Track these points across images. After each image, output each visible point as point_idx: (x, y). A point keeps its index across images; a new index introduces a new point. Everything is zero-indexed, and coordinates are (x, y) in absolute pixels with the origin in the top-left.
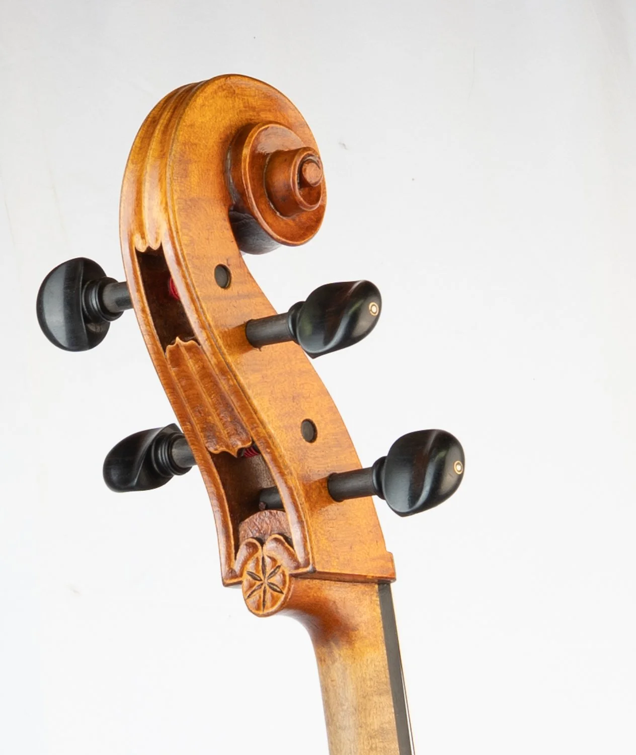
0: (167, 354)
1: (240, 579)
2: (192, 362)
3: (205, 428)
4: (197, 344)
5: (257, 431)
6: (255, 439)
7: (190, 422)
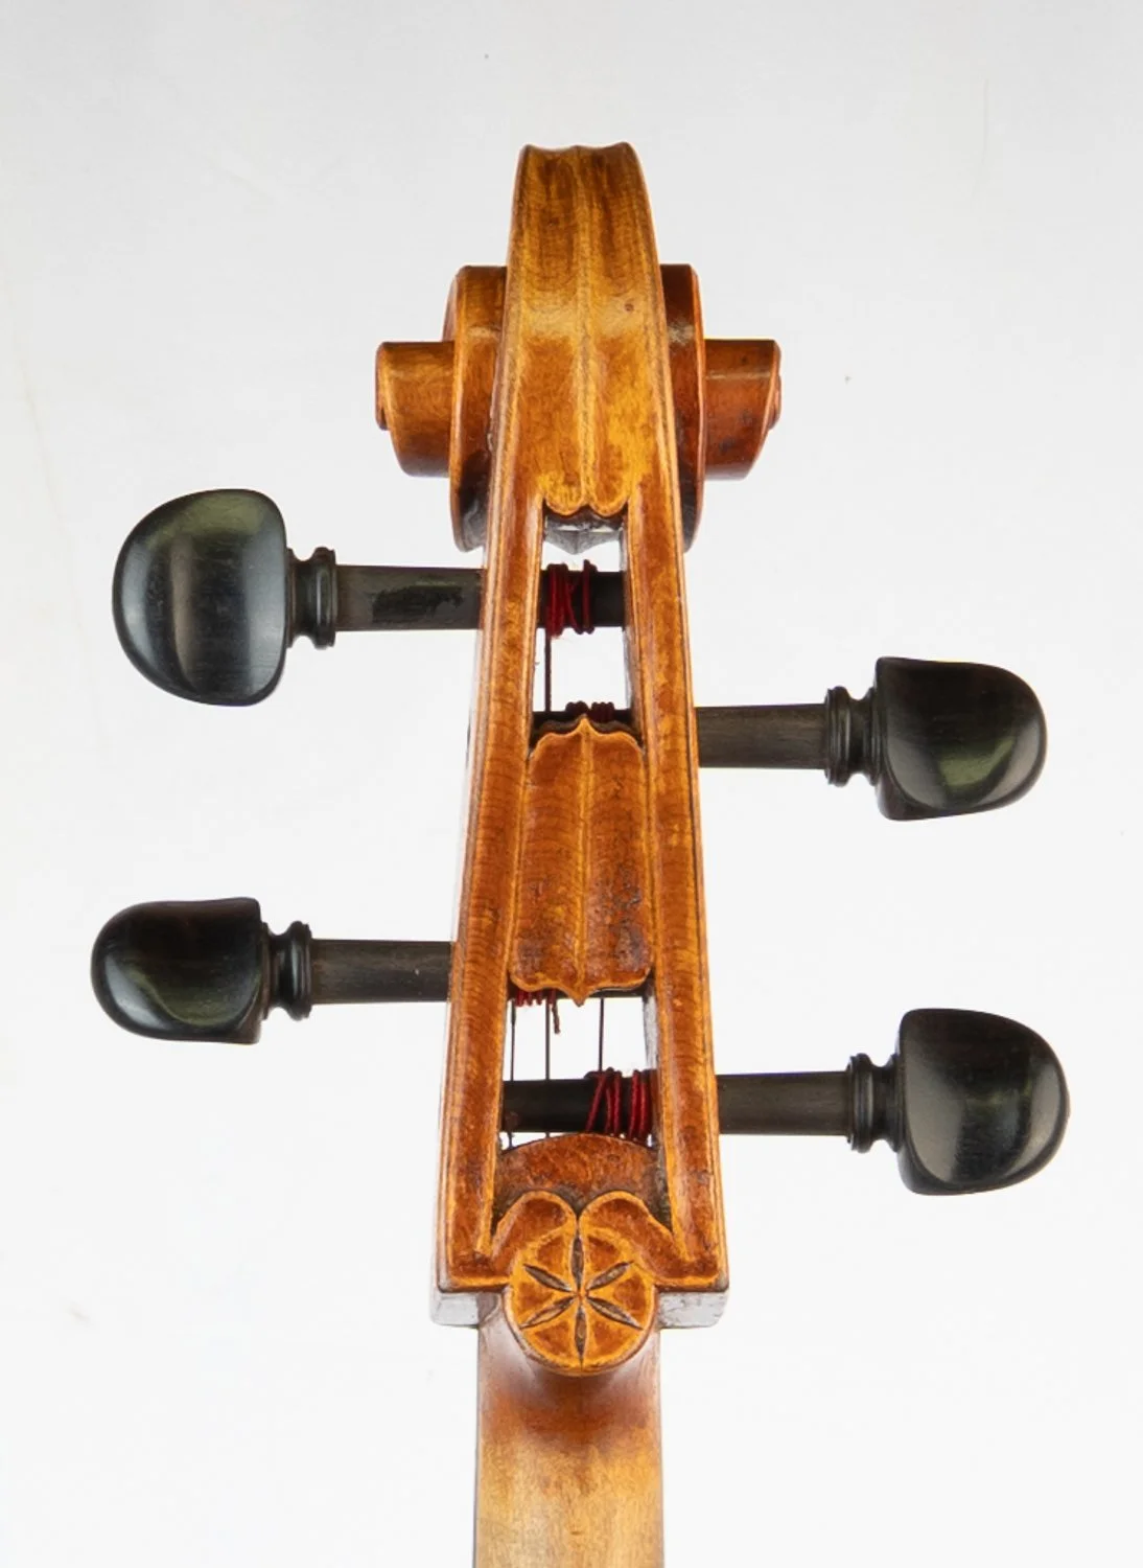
0: (537, 753)
1: (503, 1281)
2: (595, 779)
3: (531, 931)
4: (634, 744)
5: (675, 955)
6: (660, 973)
7: (496, 914)
